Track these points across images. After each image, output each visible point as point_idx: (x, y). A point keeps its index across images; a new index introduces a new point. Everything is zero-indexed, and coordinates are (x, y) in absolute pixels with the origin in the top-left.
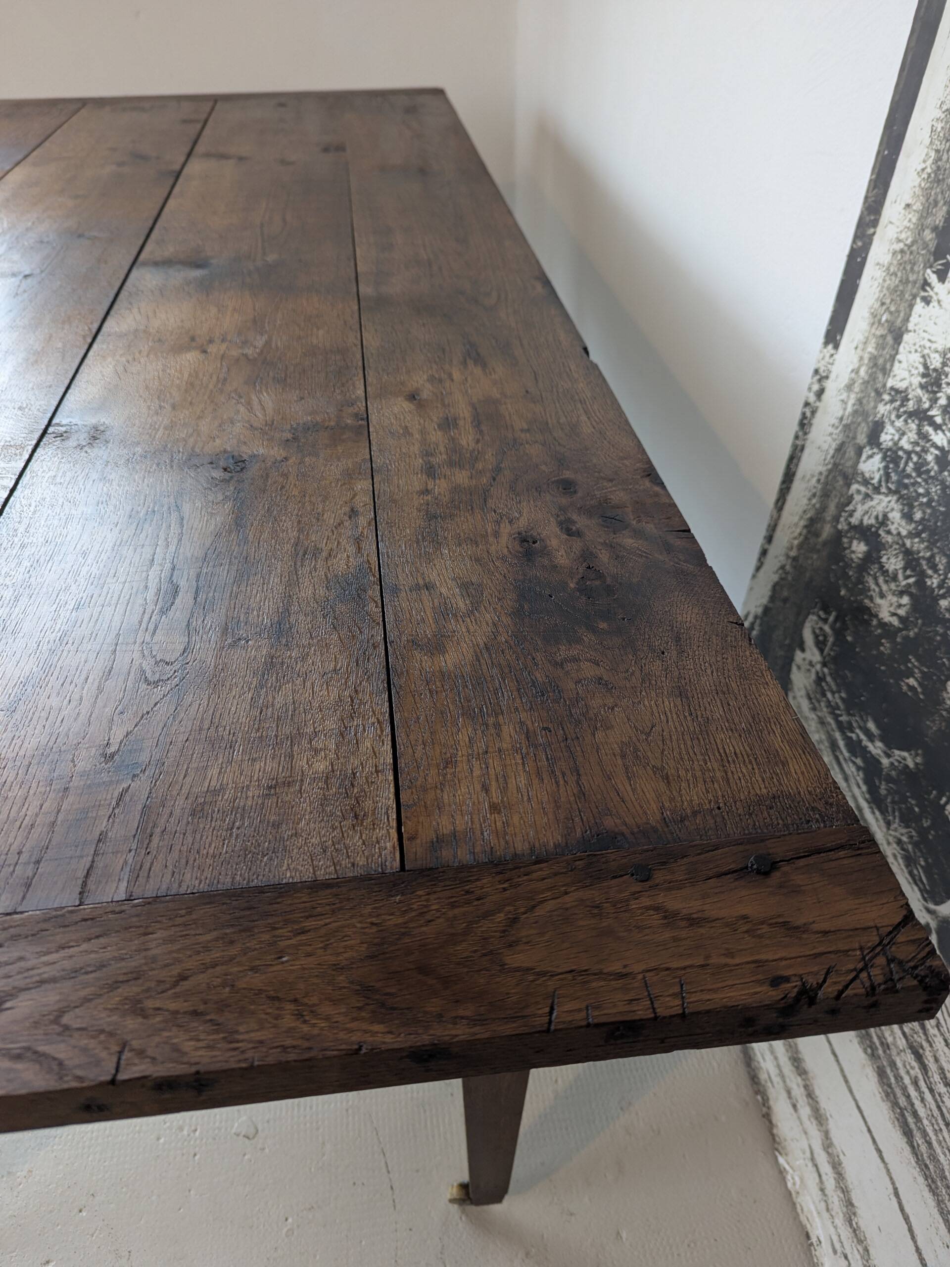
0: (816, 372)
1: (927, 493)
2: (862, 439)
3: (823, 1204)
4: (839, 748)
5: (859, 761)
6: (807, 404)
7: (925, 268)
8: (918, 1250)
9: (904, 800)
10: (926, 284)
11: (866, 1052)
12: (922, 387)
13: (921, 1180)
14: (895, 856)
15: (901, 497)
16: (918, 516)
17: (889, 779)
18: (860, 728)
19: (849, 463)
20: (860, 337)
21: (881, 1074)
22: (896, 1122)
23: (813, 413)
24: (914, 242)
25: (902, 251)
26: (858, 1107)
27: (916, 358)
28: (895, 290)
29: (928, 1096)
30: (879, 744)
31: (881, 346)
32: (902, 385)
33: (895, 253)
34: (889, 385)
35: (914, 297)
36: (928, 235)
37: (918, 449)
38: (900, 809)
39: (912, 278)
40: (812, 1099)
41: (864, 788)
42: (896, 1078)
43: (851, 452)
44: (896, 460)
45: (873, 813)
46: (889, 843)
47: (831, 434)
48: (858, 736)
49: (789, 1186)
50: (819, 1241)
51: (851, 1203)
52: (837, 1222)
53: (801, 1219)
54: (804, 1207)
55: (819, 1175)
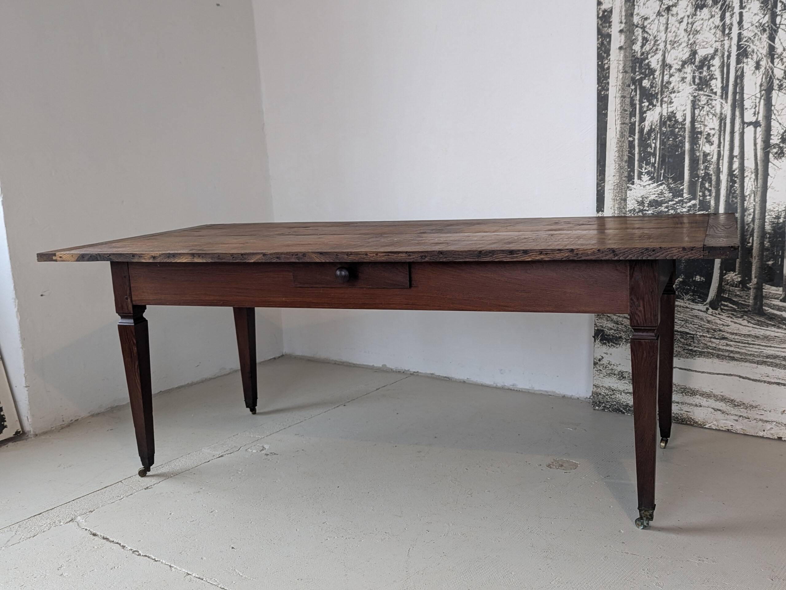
3: (726, 415)
7: (626, 184)
8: (753, 380)
9: (684, 289)
10: (628, 187)
11: (711, 358)
12: (639, 205)
13: (743, 364)
14: (689, 304)
20: (611, 206)
21: (718, 356)
22: (729, 361)
24: (620, 181)
25: (617, 184)
26: (718, 374)
27: (633, 201)
28: (618, 192)
29: (731, 343)
31: (620, 204)
32: (632, 208)
33: (614, 186)
34: (627, 210)
35: (626, 191)
36: (624, 178)
38: (684, 293)
39: (623, 187)
40: (704, 395)
42: (722, 351)
46: (686, 303)
49: (714, 428)
50: (732, 426)
51: (732, 400)
52: (732, 412)
53: (723, 430)
54: (722, 425)
55: (720, 410)
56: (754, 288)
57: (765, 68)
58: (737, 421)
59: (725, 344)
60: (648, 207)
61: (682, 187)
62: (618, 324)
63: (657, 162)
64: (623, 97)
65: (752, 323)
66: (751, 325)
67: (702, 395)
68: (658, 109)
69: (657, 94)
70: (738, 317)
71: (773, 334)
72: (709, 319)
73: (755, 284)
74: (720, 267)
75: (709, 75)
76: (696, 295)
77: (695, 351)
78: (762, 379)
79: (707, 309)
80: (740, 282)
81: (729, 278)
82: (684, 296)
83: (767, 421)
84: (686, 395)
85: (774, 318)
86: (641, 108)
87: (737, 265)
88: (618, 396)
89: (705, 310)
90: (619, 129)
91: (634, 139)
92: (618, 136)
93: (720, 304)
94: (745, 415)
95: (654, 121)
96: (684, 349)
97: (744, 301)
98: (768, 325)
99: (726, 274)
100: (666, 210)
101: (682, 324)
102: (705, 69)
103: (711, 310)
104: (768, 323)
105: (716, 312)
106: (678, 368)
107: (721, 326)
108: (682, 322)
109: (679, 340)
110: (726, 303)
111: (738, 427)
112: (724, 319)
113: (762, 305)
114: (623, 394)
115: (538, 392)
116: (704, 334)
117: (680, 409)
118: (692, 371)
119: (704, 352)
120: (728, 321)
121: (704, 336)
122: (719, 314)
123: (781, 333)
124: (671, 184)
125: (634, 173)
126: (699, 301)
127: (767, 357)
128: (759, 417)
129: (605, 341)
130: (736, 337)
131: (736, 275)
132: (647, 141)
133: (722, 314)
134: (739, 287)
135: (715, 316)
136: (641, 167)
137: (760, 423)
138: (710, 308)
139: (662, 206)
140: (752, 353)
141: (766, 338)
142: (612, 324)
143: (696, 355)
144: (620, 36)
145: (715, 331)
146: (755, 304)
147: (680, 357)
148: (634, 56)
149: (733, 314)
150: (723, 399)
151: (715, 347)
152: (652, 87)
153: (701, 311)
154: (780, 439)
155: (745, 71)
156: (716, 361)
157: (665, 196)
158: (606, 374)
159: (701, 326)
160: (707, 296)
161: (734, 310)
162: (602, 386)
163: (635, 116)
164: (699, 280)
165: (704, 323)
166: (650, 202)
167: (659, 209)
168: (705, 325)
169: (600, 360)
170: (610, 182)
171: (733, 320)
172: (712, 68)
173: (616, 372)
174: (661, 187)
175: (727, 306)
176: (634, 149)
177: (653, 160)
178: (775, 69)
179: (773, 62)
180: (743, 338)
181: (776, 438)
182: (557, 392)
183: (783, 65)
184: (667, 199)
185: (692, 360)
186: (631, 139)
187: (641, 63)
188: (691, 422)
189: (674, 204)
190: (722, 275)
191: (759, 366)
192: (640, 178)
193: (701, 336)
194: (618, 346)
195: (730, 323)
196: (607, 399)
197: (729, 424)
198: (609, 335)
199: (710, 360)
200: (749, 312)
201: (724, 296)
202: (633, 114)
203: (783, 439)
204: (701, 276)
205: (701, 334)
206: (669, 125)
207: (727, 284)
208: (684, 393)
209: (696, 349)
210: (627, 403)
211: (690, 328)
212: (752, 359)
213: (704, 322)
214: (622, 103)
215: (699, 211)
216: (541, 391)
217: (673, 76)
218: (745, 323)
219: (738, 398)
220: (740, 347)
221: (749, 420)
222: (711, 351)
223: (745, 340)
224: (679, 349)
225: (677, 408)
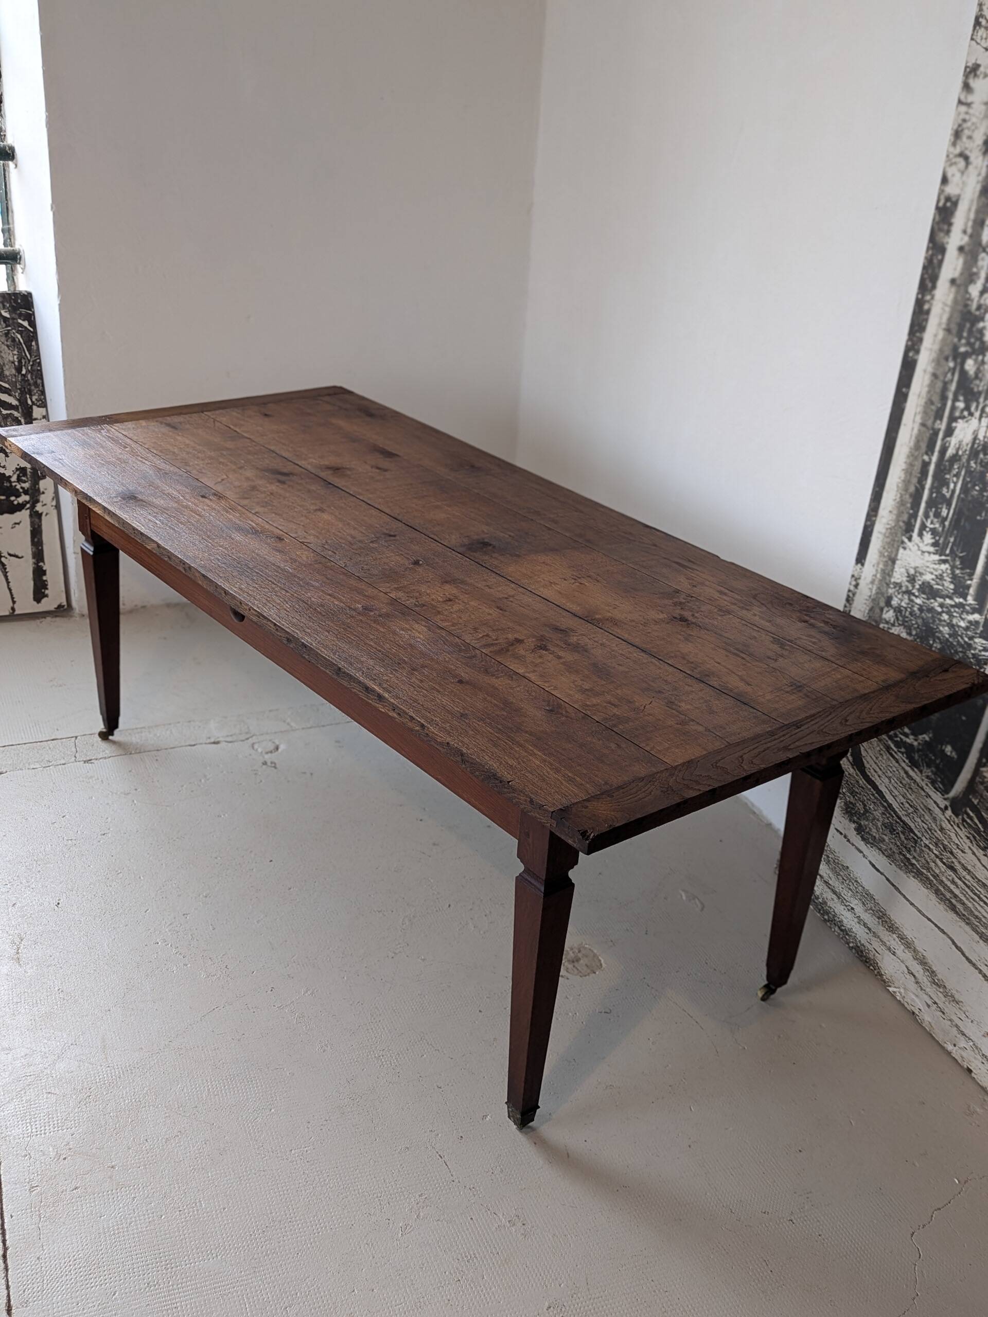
0: (853, 576)
1: (917, 623)
2: (882, 604)
3: (919, 989)
4: (892, 748)
5: (903, 750)
6: (849, 591)
7: (902, 536)
8: (967, 958)
9: (927, 756)
10: (903, 542)
11: (927, 888)
12: (908, 581)
13: (963, 924)
14: (927, 785)
15: (905, 627)
16: (914, 633)
17: (919, 750)
18: (901, 734)
19: (877, 616)
20: (874, 561)
21: (937, 892)
22: (948, 909)
23: (854, 594)
24: (895, 526)
25: (890, 529)
26: (929, 920)
27: (903, 570)
28: (889, 543)
29: (959, 882)
30: (911, 737)
31: (886, 564)
32: (898, 581)
33: (887, 529)
34: (892, 581)
35: (899, 546)
36: (901, 524)
37: (910, 606)
38: (926, 762)
39: (896, 539)
40: (902, 939)
41: (907, 761)
42: (944, 888)
43: (877, 610)
44: (900, 611)
45: (913, 770)
46: (923, 780)
47: (865, 604)
48: (900, 738)
49: (898, 998)
50: (920, 1009)
51: (933, 972)
52: (928, 990)
53: (908, 1008)
54: (909, 1001)
55: (914, 976)
59: (951, 878)
60: (918, 590)
61: (969, 582)
63: (949, 519)
64: (935, 376)
67: (902, 938)
68: (974, 422)
69: (980, 393)
70: (979, 846)
72: (944, 826)
74: (981, 749)
76: (939, 776)
77: (913, 865)
78: (978, 964)
79: (946, 808)
82: (924, 767)
83: (963, 1034)
84: (883, 924)
86: (953, 408)
89: (943, 806)
90: (916, 431)
91: (930, 459)
92: (912, 444)
93: (963, 810)
94: (941, 1005)
95: (964, 443)
96: (900, 853)
99: (984, 765)
100: (939, 609)
101: (909, 811)
103: (949, 812)
105: (956, 819)
106: (886, 877)
107: (955, 847)
109: (898, 833)
110: (971, 814)
111: (928, 1017)
112: (962, 838)
116: (931, 846)
117: (869, 941)
118: (900, 892)
119: (922, 874)
120: (966, 844)
121: (929, 848)
122: (958, 826)
124: (958, 568)
125: (916, 521)
126: (940, 787)
128: (956, 1020)
130: (968, 877)
132: (945, 474)
133: (962, 828)
135: (952, 825)
136: (926, 516)
137: (955, 1031)
138: (950, 809)
139: (936, 600)
143: (912, 872)
144: (958, 259)
145: (945, 849)
147: (893, 862)
148: (966, 306)
149: (974, 837)
150: (923, 962)
151: (938, 875)
152: (976, 377)
153: (938, 806)
154: (970, 1071)
156: (933, 897)
157: (943, 585)
159: (930, 830)
160: (952, 786)
161: (978, 831)
163: (941, 419)
164: (949, 754)
165: (936, 828)
166: (923, 583)
167: (931, 603)
168: (936, 831)
170: (884, 521)
171: (972, 847)
174: (944, 567)
175: (971, 819)
176: (926, 479)
177: (944, 512)
180: (975, 885)
181: (965, 1067)
184: (945, 593)
185: (905, 876)
186: (926, 458)
187: (973, 324)
188: (875, 969)
189: (952, 606)
190: (979, 763)
191: (981, 942)
192: (921, 535)
193: (926, 846)
195: (967, 850)
197: (918, 1005)
199: (926, 891)
201: (973, 800)
202: (939, 415)
203: (973, 1074)
204: (954, 748)
205: (927, 842)
206: (982, 461)
207: (982, 783)
208: (881, 920)
209: (914, 861)
211: (916, 824)
212: (977, 926)
213: (936, 825)
214: (931, 385)
215: (980, 637)
219: (941, 974)
220: (967, 896)
221: (943, 1016)
222: (932, 878)
223: (977, 889)
224: (895, 849)
225: (866, 937)
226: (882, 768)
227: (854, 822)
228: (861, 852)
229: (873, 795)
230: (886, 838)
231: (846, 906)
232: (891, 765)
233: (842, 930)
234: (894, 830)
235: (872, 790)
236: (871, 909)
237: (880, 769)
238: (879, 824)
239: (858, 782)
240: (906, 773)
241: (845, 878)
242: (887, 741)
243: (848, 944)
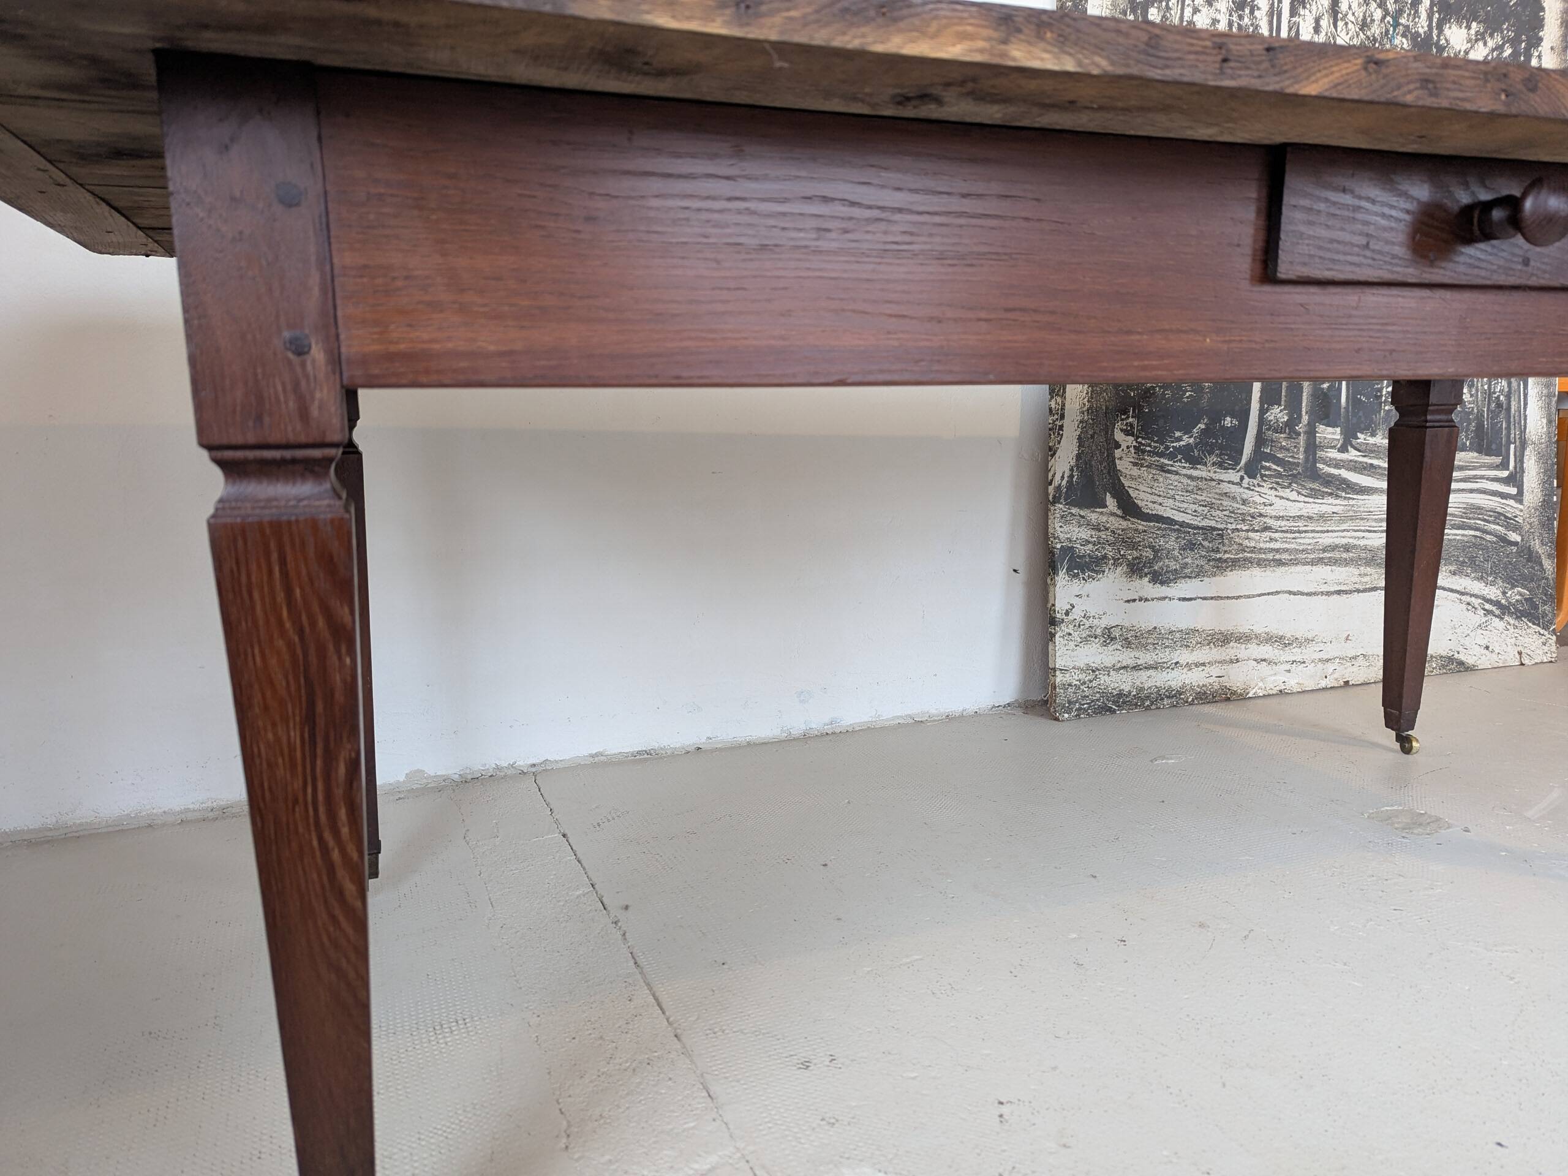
3: (1274, 667)
4: (1166, 464)
5: (1179, 457)
8: (1307, 594)
9: (1209, 443)
11: (1248, 569)
13: (1293, 569)
14: (1215, 472)
17: (1198, 444)
18: (1173, 441)
21: (1260, 563)
26: (1260, 595)
29: (1277, 535)
30: (1184, 438)
38: (1207, 451)
40: (1241, 638)
41: (1187, 464)
45: (1197, 468)
46: (1209, 471)
48: (1173, 447)
49: (1261, 695)
50: (1285, 682)
51: (1281, 638)
52: (1281, 659)
53: (1274, 693)
54: (1272, 686)
55: (1264, 660)
56: (1305, 433)
57: (1327, 35)
58: (1289, 671)
59: (1268, 539)
62: (1099, 530)
65: (1303, 495)
66: (1302, 498)
67: (1238, 639)
70: (1284, 487)
71: (1330, 509)
72: (1245, 496)
73: (1305, 426)
74: (1260, 398)
75: (1252, 25)
76: (1224, 454)
77: (1226, 561)
78: (1318, 589)
79: (1242, 478)
80: (1286, 424)
81: (1272, 418)
82: (1206, 457)
83: (1328, 660)
84: (1215, 646)
85: (1331, 482)
87: (1283, 393)
88: (1104, 679)
89: (1238, 480)
93: (1259, 467)
94: (1299, 658)
96: (1209, 560)
97: (1292, 457)
98: (1324, 495)
99: (1267, 410)
101: (1205, 513)
102: (1247, 11)
103: (1246, 479)
104: (1323, 492)
105: (1255, 481)
106: (1201, 598)
107: (1262, 507)
108: (1204, 508)
109: (1201, 544)
110: (1268, 464)
111: (1292, 682)
112: (1266, 494)
113: (1315, 461)
114: (1112, 673)
115: (887, 724)
116: (1239, 527)
117: (1208, 676)
118: (1221, 598)
119: (1239, 560)
120: (1272, 496)
121: (1238, 530)
122: (1259, 485)
123: (1340, 505)
126: (1230, 464)
127: (1324, 551)
128: (1317, 656)
129: (1076, 571)
130: (1283, 523)
131: (1281, 411)
133: (1263, 484)
134: (1285, 432)
135: (1253, 490)
137: (1320, 665)
138: (1245, 476)
140: (1305, 547)
141: (1322, 517)
142: (1089, 532)
143: (1227, 568)
145: (1253, 517)
146: (1307, 459)
147: (1204, 576)
149: (1277, 483)
150: (1270, 639)
151: (1255, 548)
153: (1233, 483)
154: (1347, 683)
155: (1301, 32)
156: (1256, 571)
158: (1079, 640)
159: (1232, 512)
160: (1240, 454)
161: (1279, 475)
162: (1074, 668)
164: (1229, 425)
165: (1238, 506)
168: (1239, 509)
169: (1067, 614)
171: (1278, 494)
172: (1257, 13)
173: (1099, 632)
175: (1269, 469)
178: (1337, 37)
179: (1335, 27)
181: (1342, 684)
182: (933, 711)
183: (1347, 34)
185: (1222, 577)
188: (1228, 695)
190: (1262, 412)
191: (1314, 567)
193: (1233, 530)
194: (1101, 575)
195: (1274, 500)
196: (1083, 691)
197: (1280, 680)
198: (1084, 556)
199: (1248, 572)
200: (1299, 476)
201: (1265, 450)
203: (1351, 683)
204: (1231, 417)
205: (1234, 527)
207: (1268, 429)
208: (1212, 644)
209: (1227, 556)
210: (1120, 690)
211: (1217, 519)
213: (1237, 503)
216: (898, 717)
217: (1199, 11)
218: (1294, 495)
219: (1287, 631)
220: (1288, 540)
221: (1305, 665)
222: (1249, 555)
223: (1296, 527)
224: (1202, 562)
225: (1204, 674)
226: (1161, 493)
227: (1146, 575)
228: (1164, 598)
229: (1159, 529)
230: (1189, 560)
231: (1168, 668)
232: (1171, 482)
233: (1173, 697)
234: (1195, 544)
235: (1156, 524)
236: (1197, 643)
237: (1160, 496)
238: (1176, 553)
239: (1136, 530)
240: (1190, 477)
241: (1156, 642)
242: (1158, 461)
243: (1187, 702)
